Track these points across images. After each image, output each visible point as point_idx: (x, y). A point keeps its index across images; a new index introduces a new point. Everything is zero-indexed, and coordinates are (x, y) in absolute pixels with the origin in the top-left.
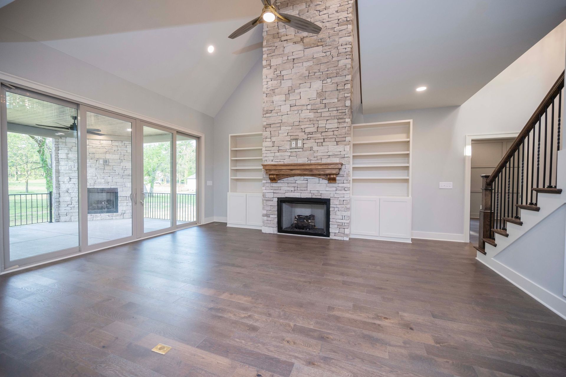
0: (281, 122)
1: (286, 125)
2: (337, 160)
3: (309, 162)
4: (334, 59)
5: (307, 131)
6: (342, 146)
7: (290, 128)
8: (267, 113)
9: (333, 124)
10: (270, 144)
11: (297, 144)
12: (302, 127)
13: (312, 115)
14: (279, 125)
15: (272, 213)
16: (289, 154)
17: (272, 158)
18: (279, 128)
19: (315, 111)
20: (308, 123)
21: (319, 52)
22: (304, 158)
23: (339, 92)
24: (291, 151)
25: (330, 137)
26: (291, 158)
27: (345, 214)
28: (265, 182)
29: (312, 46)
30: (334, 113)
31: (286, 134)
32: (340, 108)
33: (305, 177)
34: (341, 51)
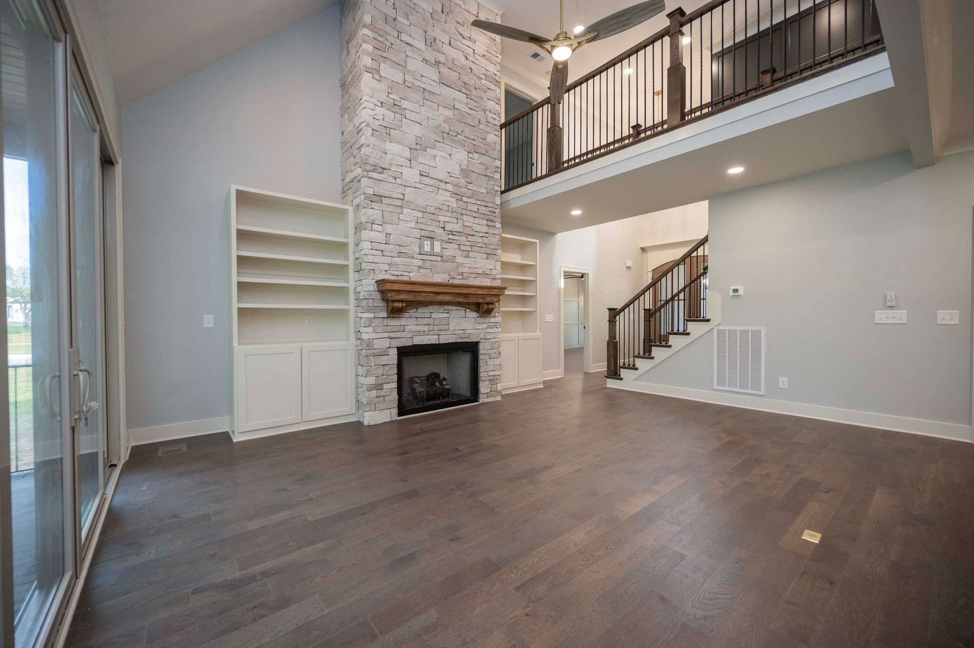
0: (401, 197)
1: (413, 208)
2: (487, 282)
3: (451, 281)
4: (481, 126)
5: (449, 227)
6: (493, 262)
7: (420, 215)
8: (374, 171)
9: (480, 226)
10: (381, 237)
11: (432, 247)
12: (440, 218)
13: (453, 203)
14: (399, 203)
15: (387, 381)
16: (420, 263)
17: (386, 267)
18: (399, 210)
19: (458, 197)
20: (449, 214)
21: (461, 102)
22: (444, 273)
24: (422, 257)
26: (422, 270)
28: (372, 315)
29: (453, 86)
30: (483, 210)
31: (413, 225)
32: (490, 205)
33: (446, 307)
34: (490, 120)
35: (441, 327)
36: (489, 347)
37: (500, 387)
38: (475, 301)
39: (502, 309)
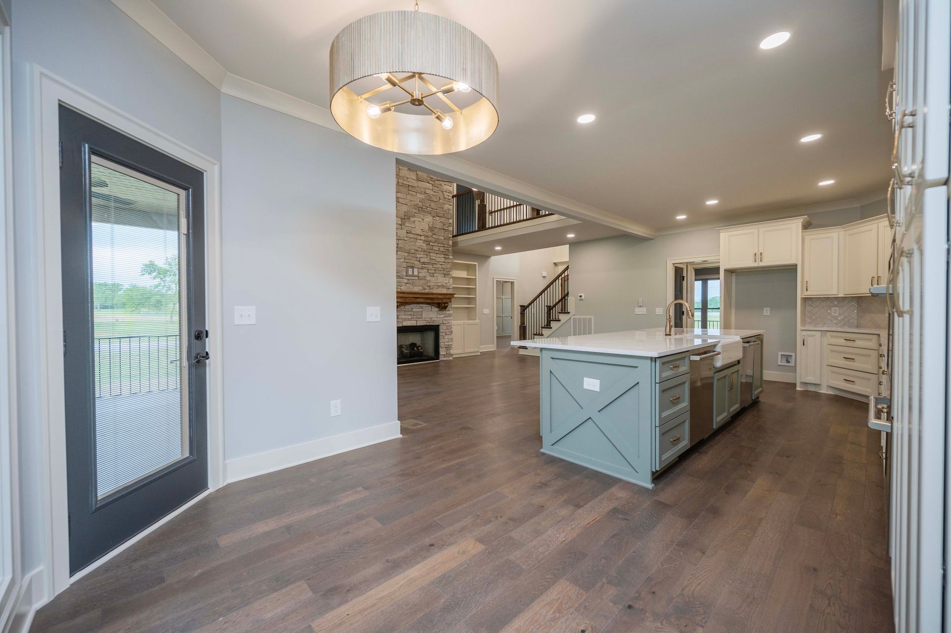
1: (403, 251)
2: (444, 291)
3: (423, 291)
4: (441, 201)
5: (422, 260)
6: (448, 279)
7: (407, 254)
9: (440, 258)
11: (413, 272)
12: (418, 256)
13: (424, 246)
16: (406, 281)
19: (428, 243)
20: (422, 253)
21: (429, 189)
22: (420, 286)
23: (445, 232)
24: (407, 278)
25: (440, 269)
26: (407, 285)
27: (450, 337)
29: (425, 181)
30: (442, 249)
31: (403, 260)
32: (446, 246)
33: (421, 305)
34: (446, 196)
35: (418, 316)
36: (445, 328)
37: (452, 352)
38: (437, 301)
39: (453, 306)
